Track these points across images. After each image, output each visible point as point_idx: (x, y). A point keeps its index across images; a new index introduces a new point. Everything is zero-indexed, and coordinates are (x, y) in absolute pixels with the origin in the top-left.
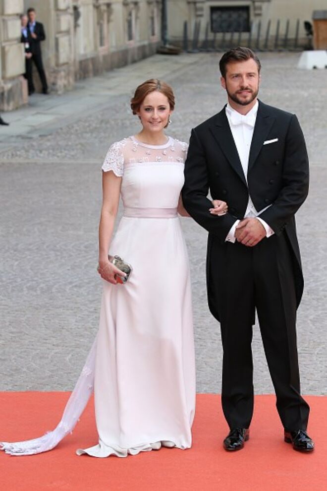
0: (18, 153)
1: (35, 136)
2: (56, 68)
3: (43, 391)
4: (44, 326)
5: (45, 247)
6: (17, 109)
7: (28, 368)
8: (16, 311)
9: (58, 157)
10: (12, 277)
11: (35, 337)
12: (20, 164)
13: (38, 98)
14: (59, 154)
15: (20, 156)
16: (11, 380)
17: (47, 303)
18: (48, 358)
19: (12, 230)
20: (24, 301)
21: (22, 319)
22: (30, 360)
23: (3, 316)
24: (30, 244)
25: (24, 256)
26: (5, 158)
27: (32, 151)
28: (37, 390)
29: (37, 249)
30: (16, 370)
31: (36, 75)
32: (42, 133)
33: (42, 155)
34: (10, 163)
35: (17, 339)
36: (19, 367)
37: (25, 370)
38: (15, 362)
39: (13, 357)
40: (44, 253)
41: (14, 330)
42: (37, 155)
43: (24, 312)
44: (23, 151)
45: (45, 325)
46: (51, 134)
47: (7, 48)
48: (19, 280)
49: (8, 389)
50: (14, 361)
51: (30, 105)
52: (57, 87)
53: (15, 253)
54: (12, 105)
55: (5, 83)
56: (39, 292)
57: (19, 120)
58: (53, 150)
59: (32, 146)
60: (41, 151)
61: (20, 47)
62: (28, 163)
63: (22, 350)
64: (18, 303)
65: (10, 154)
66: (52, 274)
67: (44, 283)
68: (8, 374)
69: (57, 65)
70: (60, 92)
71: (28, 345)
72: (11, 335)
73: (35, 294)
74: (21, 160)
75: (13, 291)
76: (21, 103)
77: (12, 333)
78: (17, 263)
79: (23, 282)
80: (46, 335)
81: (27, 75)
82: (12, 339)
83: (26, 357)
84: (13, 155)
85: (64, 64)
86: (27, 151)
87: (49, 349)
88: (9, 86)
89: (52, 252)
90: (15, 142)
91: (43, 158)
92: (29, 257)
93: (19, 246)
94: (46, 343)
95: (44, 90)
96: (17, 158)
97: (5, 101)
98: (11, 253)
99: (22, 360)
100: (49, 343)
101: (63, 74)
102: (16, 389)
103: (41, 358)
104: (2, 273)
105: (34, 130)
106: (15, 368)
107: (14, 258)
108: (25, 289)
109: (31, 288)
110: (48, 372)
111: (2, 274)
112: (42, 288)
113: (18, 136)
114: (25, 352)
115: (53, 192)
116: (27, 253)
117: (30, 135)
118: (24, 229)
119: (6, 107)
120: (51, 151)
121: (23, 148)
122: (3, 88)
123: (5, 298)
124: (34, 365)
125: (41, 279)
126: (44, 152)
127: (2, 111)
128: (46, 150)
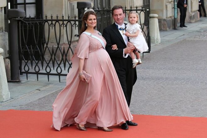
0: (197, 37)
1: (202, 31)
6: (196, 22)
7: (201, 109)
8: (197, 90)
12: (197, 40)
13: (203, 18)
15: (197, 38)
19: (195, 63)
20: (200, 87)
21: (199, 93)
23: (192, 92)
24: (201, 68)
26: (192, 38)
28: (204, 117)
29: (203, 69)
31: (202, 10)
32: (204, 30)
33: (205, 38)
34: (194, 40)
35: (197, 99)
36: (198, 109)
37: (200, 110)
41: (196, 96)
42: (203, 38)
43: (199, 90)
47: (193, 1)
48: (197, 79)
51: (201, 21)
54: (194, 21)
56: (204, 84)
57: (197, 26)
59: (201, 34)
60: (204, 36)
62: (200, 40)
65: (194, 37)
74: (197, 39)
75: (195, 83)
76: (197, 20)
78: (197, 74)
81: (199, 10)
86: (200, 36)
88: (193, 14)
90: (195, 33)
93: (197, 68)
95: (205, 16)
97: (192, 19)
98: (195, 70)
102: (197, 116)
105: (202, 29)
108: (200, 83)
109: (201, 82)
111: (192, 78)
113: (196, 31)
114: (200, 104)
116: (200, 70)
117: (200, 31)
118: (199, 62)
119: (192, 21)
121: (198, 35)
122: (191, 15)
123: (193, 86)
125: (205, 79)
126: (205, 36)
127: (191, 23)
128: (206, 36)
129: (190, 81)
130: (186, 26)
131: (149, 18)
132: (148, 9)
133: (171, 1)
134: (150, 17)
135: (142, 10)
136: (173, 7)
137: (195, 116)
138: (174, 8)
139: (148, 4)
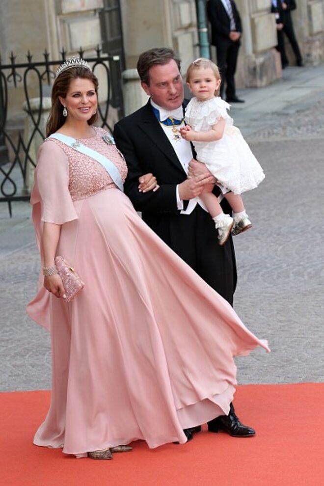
0: (275, 131)
1: (292, 111)
2: (310, 38)
3: (318, 382)
4: (314, 314)
5: (310, 228)
6: (270, 84)
7: (300, 359)
8: (284, 298)
9: (318, 132)
10: (277, 263)
11: (306, 325)
12: (277, 142)
13: (292, 71)
14: (319, 130)
15: (277, 134)
16: (283, 372)
17: (315, 289)
18: (320, 347)
19: (273, 213)
20: (291, 288)
21: (291, 306)
22: (302, 349)
23: (270, 304)
24: (294, 227)
25: (289, 240)
26: (261, 137)
27: (289, 128)
28: (311, 381)
29: (302, 232)
30: (287, 361)
31: (288, 48)
32: (298, 109)
33: (300, 132)
34: (268, 143)
35: (287, 328)
36: (291, 358)
37: (296, 360)
38: (286, 352)
39: (283, 347)
40: (309, 236)
41: (283, 319)
42: (295, 132)
43: (292, 299)
44: (280, 129)
45: (315, 312)
46: (308, 109)
47: (257, 20)
48: (284, 265)
49: (280, 381)
50: (284, 351)
51: (285, 80)
52: (312, 58)
53: (279, 237)
54: (265, 81)
55: (257, 57)
56: (306, 278)
57: (273, 96)
58: (312, 125)
59: (290, 122)
60: (299, 128)
61: (270, 18)
62: (286, 141)
63: (293, 339)
64: (285, 290)
65: (266, 133)
66: (319, 257)
67: (311, 268)
68: (280, 365)
69: (311, 34)
70: (316, 64)
71: (299, 334)
72: (280, 324)
73: (303, 279)
74: (278, 138)
75: (278, 277)
76: (274, 77)
77: (280, 322)
78: (281, 247)
79: (289, 267)
80: (317, 322)
81: (280, 48)
82: (281, 328)
83: (297, 346)
84: (269, 133)
85: (318, 33)
86: (284, 128)
87: (320, 337)
88: (260, 60)
89: (318, 234)
90: (271, 120)
91: (302, 135)
92: (293, 241)
93: (282, 229)
94: (317, 331)
95: (299, 63)
96: (274, 136)
97: (258, 76)
98: (274, 238)
99: (294, 350)
100: (321, 331)
101: (317, 43)
102: (290, 381)
103: (313, 347)
104: (266, 258)
105: (290, 105)
106: (286, 359)
107: (278, 242)
108: (292, 275)
109: (297, 274)
110: (321, 361)
111: (266, 260)
112: (309, 273)
113: (273, 113)
114: (296, 341)
115: (315, 170)
116: (291, 236)
117: (286, 112)
118: (287, 212)
119: (258, 83)
120: (310, 127)
121: (280, 125)
122: (255, 63)
123: (272, 285)
124: (306, 354)
125: (307, 263)
126: (302, 128)
127: (254, 87)
128: (304, 126)
129: (261, 273)
130: (241, 98)
131: (122, 81)
132: (116, 55)
133: (190, 25)
134: (127, 81)
135: (99, 61)
136: (197, 41)
137: (281, 380)
138: (200, 45)
139: (117, 37)
